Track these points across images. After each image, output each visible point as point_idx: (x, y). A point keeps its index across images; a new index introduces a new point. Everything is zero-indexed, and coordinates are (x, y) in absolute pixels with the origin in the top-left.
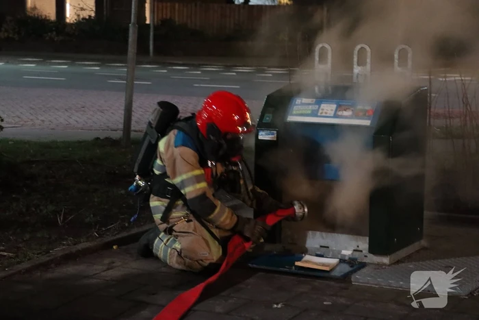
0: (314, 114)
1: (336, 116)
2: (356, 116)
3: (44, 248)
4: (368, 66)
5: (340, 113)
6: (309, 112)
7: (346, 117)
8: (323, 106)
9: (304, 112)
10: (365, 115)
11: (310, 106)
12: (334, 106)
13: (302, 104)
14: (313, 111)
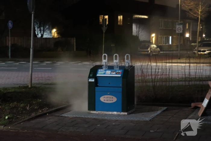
0: (104, 74)
1: (111, 74)
2: (116, 74)
3: (28, 115)
4: (118, 60)
5: (112, 73)
6: (103, 73)
7: (113, 74)
8: (107, 71)
9: (101, 73)
10: (119, 73)
11: (103, 72)
12: (110, 71)
13: (101, 71)
14: (104, 73)
